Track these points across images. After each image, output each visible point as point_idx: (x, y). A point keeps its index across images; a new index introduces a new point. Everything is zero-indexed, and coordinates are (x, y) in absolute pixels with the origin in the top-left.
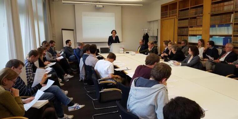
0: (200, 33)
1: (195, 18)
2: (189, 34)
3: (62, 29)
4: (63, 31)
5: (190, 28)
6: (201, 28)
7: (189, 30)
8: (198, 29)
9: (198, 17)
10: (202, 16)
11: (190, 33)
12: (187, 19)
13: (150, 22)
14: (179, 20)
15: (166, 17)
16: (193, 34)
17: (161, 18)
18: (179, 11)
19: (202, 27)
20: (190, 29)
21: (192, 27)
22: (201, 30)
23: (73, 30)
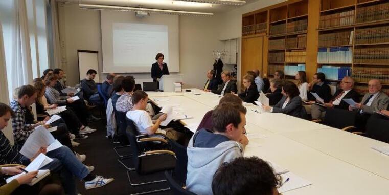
0: (303, 60)
1: (295, 36)
2: (285, 61)
3: (79, 51)
4: (79, 53)
5: (287, 51)
6: (304, 53)
7: (287, 56)
8: (300, 53)
9: (300, 36)
10: (306, 34)
11: (287, 60)
12: (283, 37)
13: (225, 41)
14: (270, 39)
15: (250, 34)
16: (292, 61)
17: (243, 35)
18: (270, 24)
19: (306, 51)
20: (287, 54)
21: (290, 51)
22: (304, 56)
23: (97, 52)
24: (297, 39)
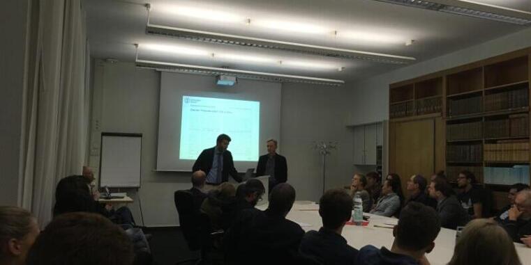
0: (525, 158)
1: (506, 117)
2: (485, 159)
3: (103, 134)
5: (486, 143)
6: (525, 145)
7: (487, 151)
8: (515, 146)
9: (515, 116)
10: (527, 113)
11: (489, 157)
12: (479, 119)
13: (354, 128)
14: (449, 123)
15: (407, 115)
16: (498, 159)
17: (391, 117)
18: (448, 98)
19: (528, 142)
20: (487, 147)
21: (494, 142)
22: (525, 150)
23: (140, 136)
24: (507, 121)
